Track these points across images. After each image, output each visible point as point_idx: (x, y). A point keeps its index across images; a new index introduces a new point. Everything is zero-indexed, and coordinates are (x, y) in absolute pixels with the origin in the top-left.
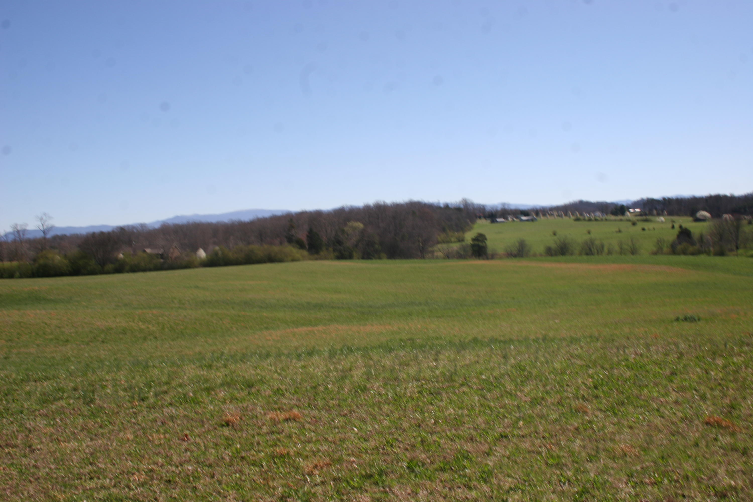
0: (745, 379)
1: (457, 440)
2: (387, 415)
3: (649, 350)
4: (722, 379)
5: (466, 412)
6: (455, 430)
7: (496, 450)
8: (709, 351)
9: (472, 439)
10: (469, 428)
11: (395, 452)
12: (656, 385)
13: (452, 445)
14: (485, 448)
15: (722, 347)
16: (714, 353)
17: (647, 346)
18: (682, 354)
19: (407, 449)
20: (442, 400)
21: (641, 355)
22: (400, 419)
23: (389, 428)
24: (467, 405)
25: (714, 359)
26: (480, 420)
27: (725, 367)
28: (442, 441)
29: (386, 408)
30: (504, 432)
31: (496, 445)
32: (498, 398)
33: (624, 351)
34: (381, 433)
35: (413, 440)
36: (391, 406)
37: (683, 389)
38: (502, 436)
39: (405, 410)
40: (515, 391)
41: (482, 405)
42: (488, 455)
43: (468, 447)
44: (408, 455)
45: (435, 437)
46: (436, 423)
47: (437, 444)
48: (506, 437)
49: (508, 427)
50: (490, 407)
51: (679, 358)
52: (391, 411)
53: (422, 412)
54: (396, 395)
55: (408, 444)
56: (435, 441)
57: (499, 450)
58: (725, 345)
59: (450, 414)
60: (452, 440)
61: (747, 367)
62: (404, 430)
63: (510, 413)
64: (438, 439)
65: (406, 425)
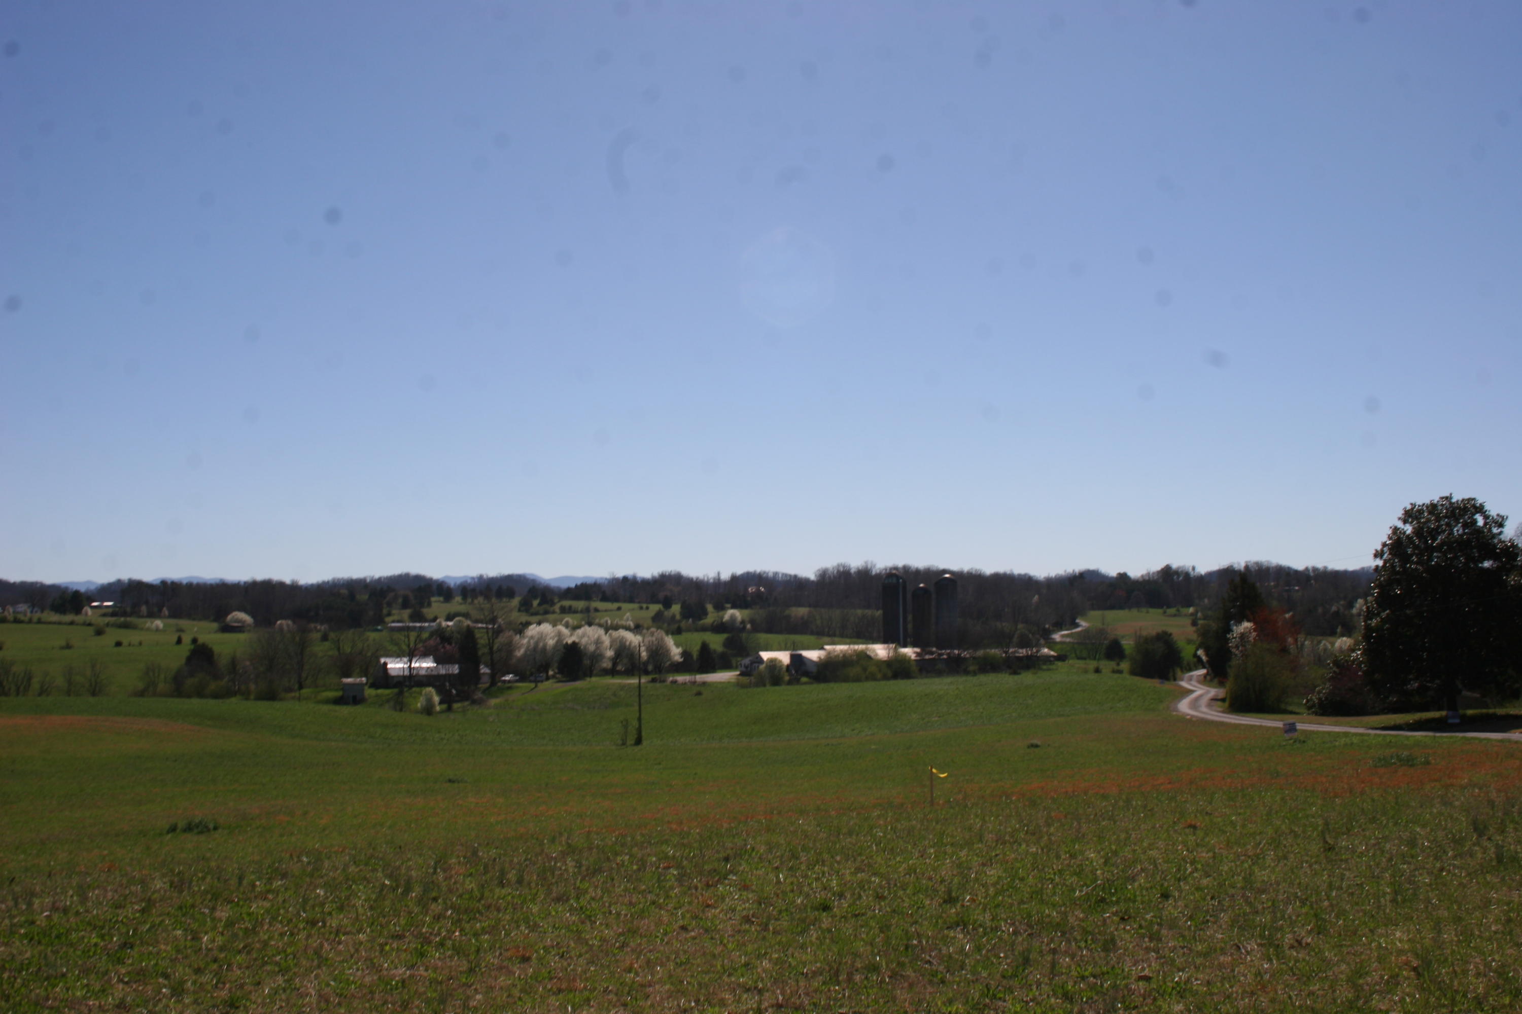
0: (265, 944)
3: (84, 899)
4: (222, 949)
8: (206, 892)
12: (86, 972)
15: (234, 882)
16: (215, 897)
17: (82, 893)
18: (150, 902)
21: (65, 911)
25: (213, 909)
27: (230, 924)
33: (30, 904)
37: (140, 975)
51: (143, 911)
58: (241, 879)
61: (274, 919)
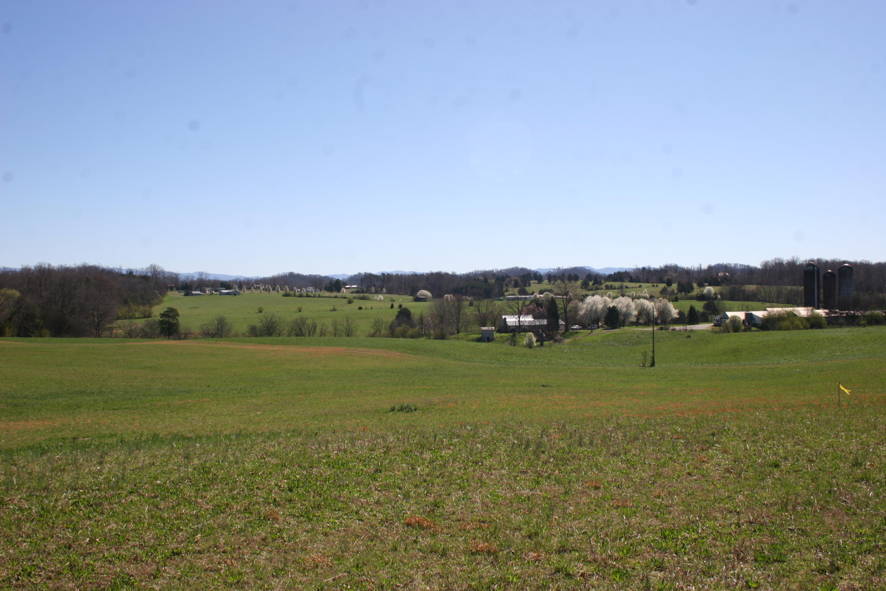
0: (451, 473)
1: (117, 562)
2: (28, 536)
3: (353, 445)
4: (428, 475)
5: (132, 526)
6: (116, 550)
7: (165, 571)
8: (417, 444)
9: (136, 559)
10: (134, 546)
11: (33, 583)
12: (358, 484)
13: (110, 569)
14: (151, 569)
15: (431, 439)
16: (422, 447)
17: (353, 440)
18: (388, 448)
19: (50, 578)
20: (102, 513)
21: (345, 451)
22: (44, 539)
23: (29, 552)
24: (134, 518)
25: (422, 453)
26: (148, 536)
27: (432, 461)
28: (98, 564)
29: (27, 527)
30: (177, 548)
31: (165, 565)
32: (173, 507)
33: (327, 447)
34: (18, 559)
35: (59, 565)
36: (34, 523)
37: (386, 487)
38: (173, 552)
39: (53, 528)
40: (195, 497)
41: (152, 517)
42: (155, 578)
43: (131, 569)
44: (51, 585)
45: (88, 560)
46: (92, 541)
47: (90, 567)
48: (178, 554)
49: (182, 542)
50: (163, 519)
51: (385, 453)
52: (33, 530)
53: (75, 530)
54: (43, 509)
55: (52, 572)
56: (87, 565)
57: (170, 570)
58: (435, 437)
59: (111, 530)
60: (110, 562)
61: (454, 460)
62: (49, 554)
63: (187, 525)
64: (92, 563)
65: (52, 547)
